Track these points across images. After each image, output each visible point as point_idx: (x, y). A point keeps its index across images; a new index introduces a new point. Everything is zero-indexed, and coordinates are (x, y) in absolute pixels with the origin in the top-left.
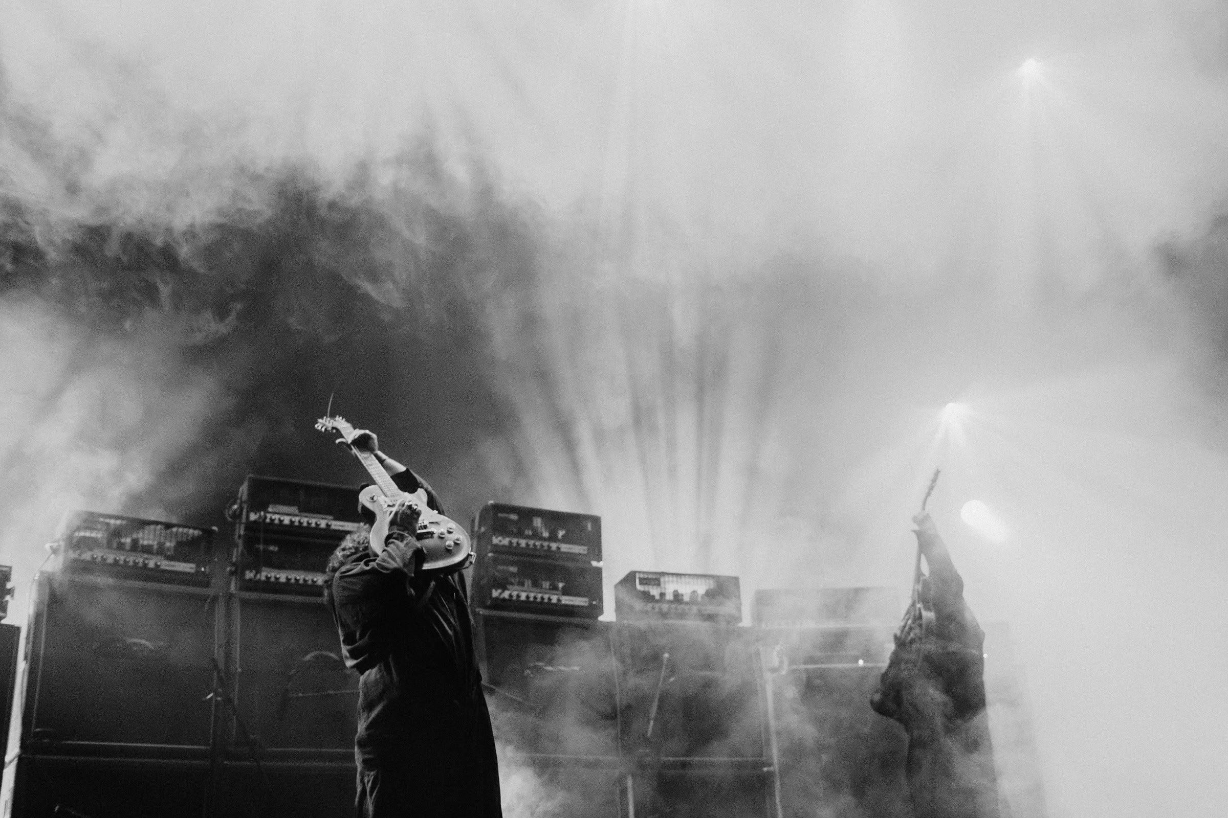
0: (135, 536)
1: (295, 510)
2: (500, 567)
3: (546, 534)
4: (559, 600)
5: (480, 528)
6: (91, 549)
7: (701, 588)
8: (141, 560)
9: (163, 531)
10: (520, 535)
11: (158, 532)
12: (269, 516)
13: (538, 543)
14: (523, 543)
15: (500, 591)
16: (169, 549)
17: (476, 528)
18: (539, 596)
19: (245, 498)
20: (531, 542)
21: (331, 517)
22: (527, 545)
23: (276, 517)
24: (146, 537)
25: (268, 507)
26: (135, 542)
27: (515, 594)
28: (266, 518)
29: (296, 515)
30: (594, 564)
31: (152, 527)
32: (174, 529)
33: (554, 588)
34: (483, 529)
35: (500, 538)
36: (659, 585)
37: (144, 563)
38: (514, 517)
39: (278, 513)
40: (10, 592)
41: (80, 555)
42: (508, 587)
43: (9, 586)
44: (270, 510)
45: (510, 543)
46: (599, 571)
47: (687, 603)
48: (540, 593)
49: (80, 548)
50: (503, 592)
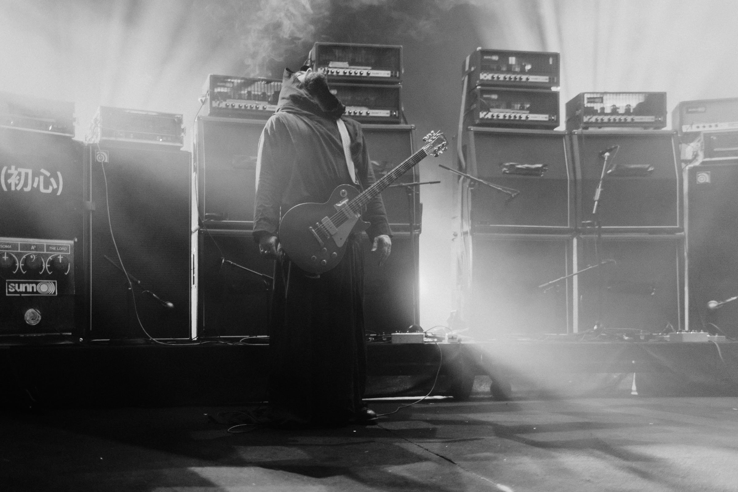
0: (249, 89)
1: (346, 64)
2: (485, 96)
3: (517, 69)
4: (527, 117)
5: (470, 68)
6: (225, 101)
7: (634, 102)
8: (255, 105)
9: (266, 85)
10: (499, 71)
11: (263, 86)
12: (330, 70)
13: (513, 77)
14: (502, 77)
15: (485, 113)
16: (269, 96)
17: (467, 68)
18: (513, 115)
19: (314, 58)
20: (508, 76)
21: (370, 68)
22: (505, 78)
23: (334, 70)
24: (256, 89)
25: (329, 64)
26: (249, 93)
27: (495, 115)
28: (328, 71)
29: (347, 68)
30: (554, 89)
31: (259, 83)
32: (272, 83)
33: (522, 108)
34: (473, 69)
35: (485, 75)
36: (602, 102)
37: (256, 107)
38: (495, 58)
39: (336, 68)
40: (183, 130)
41: (219, 105)
42: (491, 110)
43: (182, 127)
44: (330, 65)
45: (493, 77)
46: (556, 95)
47: (622, 115)
48: (513, 113)
49: (218, 100)
50: (487, 114)
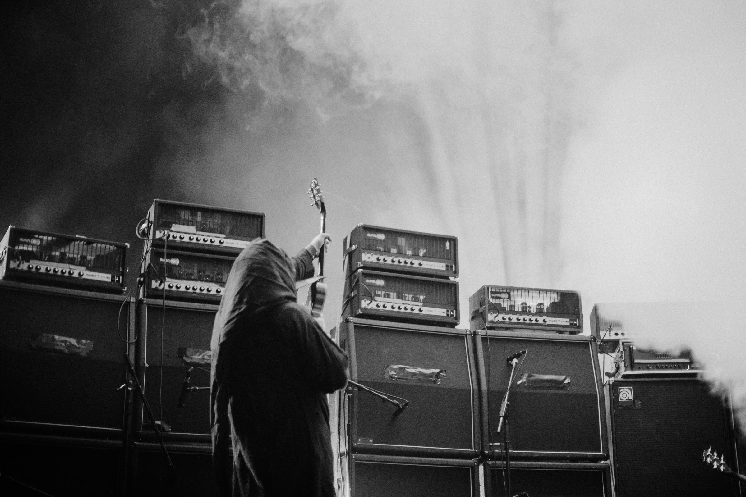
0: (62, 250)
1: (193, 229)
2: (368, 281)
3: (409, 253)
4: (420, 310)
5: (351, 246)
6: (28, 261)
7: (547, 302)
8: (68, 270)
9: (85, 246)
10: (387, 251)
11: (81, 247)
12: (171, 234)
13: (402, 260)
14: (389, 260)
15: (368, 302)
16: (90, 261)
17: (348, 247)
18: (403, 306)
19: (152, 219)
20: (396, 259)
21: (224, 236)
22: (393, 261)
23: (177, 235)
24: (71, 251)
25: (171, 227)
26: (63, 255)
27: (381, 304)
28: (169, 236)
29: (194, 234)
30: (452, 279)
31: (76, 243)
32: (94, 245)
33: (416, 300)
34: (354, 248)
35: (369, 255)
36: (509, 298)
37: (69, 272)
38: (381, 237)
39: (179, 232)
41: (19, 266)
42: (376, 298)
44: (173, 229)
45: (378, 259)
46: (455, 286)
47: (533, 315)
48: (403, 304)
49: (18, 260)
50: (371, 302)
